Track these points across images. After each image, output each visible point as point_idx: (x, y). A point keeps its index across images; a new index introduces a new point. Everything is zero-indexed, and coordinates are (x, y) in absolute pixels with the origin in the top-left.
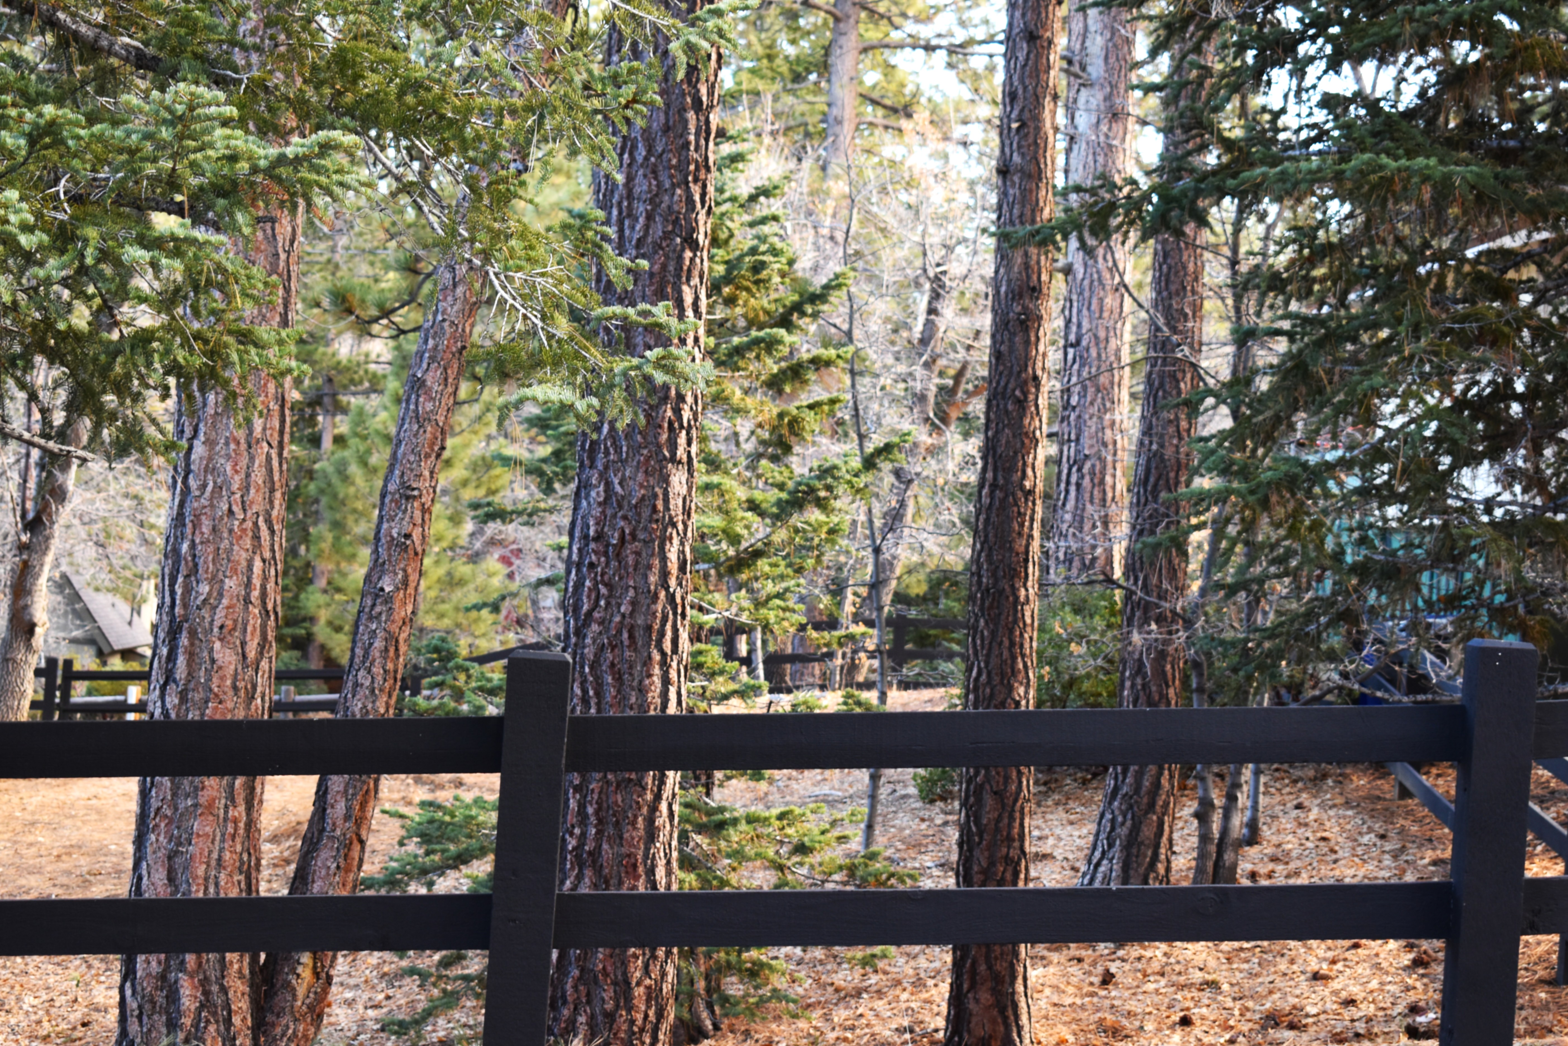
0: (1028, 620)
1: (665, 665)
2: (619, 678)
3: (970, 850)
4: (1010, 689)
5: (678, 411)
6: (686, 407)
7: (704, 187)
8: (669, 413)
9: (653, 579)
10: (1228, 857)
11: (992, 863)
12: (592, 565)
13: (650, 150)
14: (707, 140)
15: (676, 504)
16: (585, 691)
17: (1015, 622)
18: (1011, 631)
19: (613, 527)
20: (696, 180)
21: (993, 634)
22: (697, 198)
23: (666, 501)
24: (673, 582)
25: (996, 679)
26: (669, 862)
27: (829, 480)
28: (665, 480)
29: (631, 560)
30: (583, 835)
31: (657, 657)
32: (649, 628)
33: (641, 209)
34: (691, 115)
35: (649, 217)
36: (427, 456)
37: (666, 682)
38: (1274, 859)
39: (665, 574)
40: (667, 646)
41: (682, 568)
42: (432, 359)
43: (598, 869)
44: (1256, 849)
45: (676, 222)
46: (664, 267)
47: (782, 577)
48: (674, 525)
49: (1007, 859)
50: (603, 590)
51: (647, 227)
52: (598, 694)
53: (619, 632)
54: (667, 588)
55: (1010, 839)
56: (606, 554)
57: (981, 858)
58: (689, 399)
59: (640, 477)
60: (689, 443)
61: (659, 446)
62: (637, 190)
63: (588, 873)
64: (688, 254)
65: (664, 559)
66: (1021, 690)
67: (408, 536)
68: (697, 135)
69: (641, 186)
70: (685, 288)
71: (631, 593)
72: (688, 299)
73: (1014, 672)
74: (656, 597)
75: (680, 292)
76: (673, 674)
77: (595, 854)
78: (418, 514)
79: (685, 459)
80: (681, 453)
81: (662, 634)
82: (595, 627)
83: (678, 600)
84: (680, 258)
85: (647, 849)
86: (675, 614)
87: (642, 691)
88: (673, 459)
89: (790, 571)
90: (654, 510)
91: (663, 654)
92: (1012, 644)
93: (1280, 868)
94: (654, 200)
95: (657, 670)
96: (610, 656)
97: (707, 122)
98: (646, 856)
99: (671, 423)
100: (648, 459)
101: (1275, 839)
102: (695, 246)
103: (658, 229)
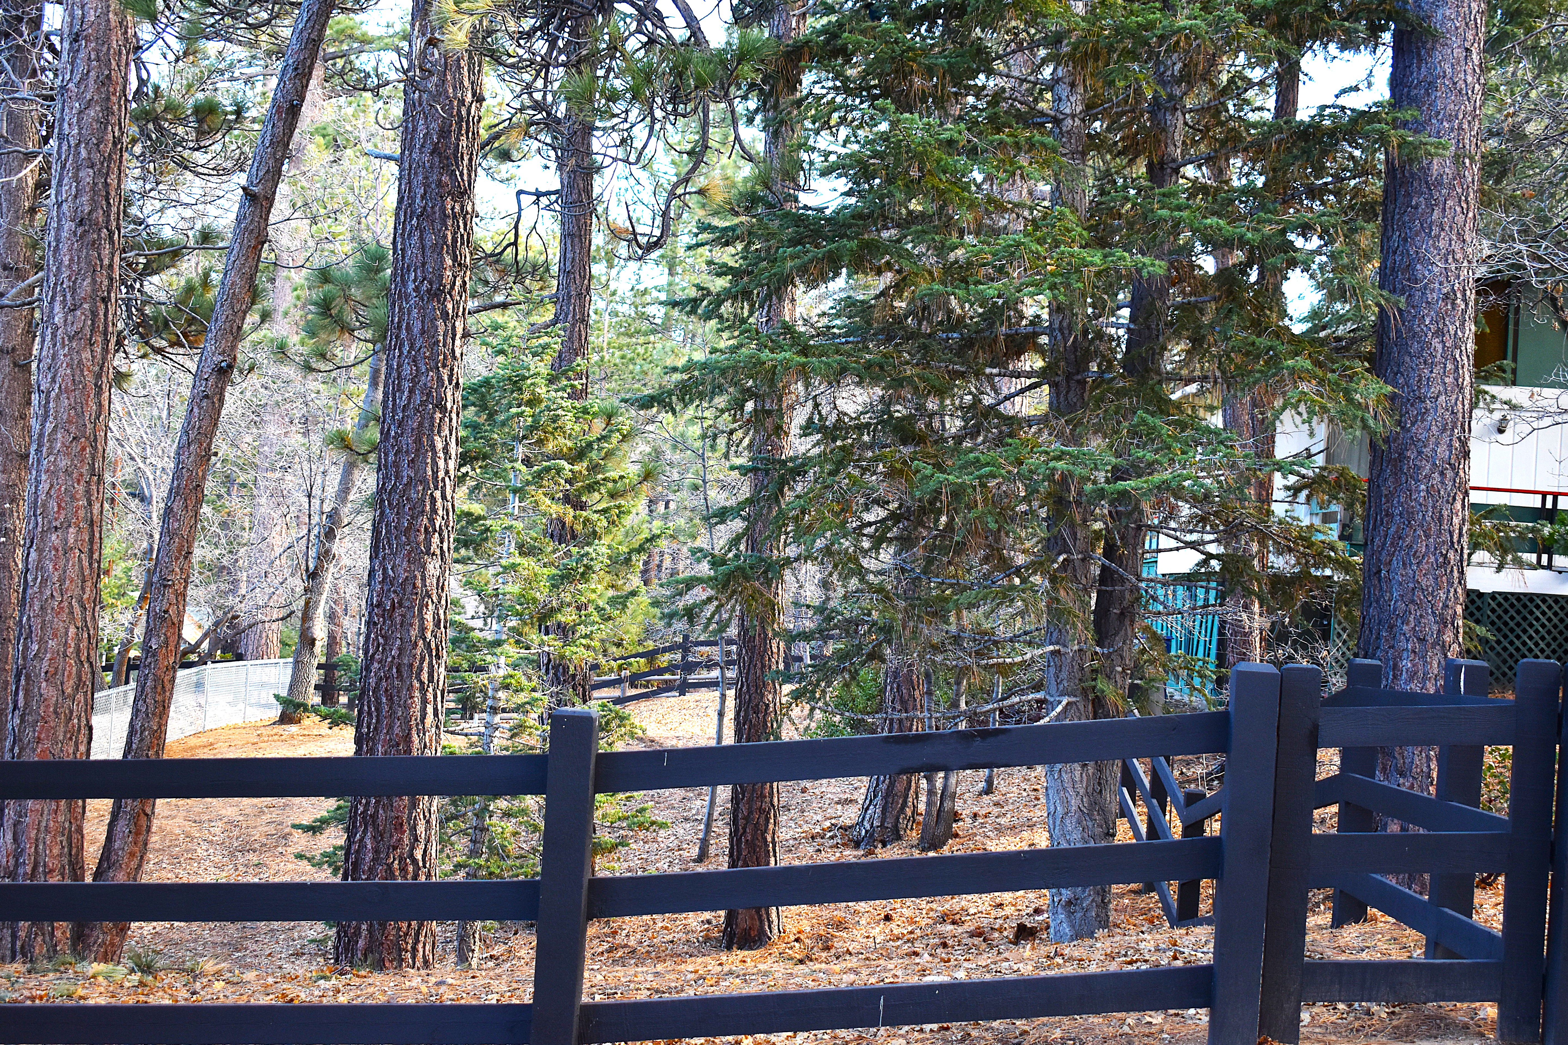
0: (775, 650)
1: (423, 690)
2: (390, 699)
3: (737, 804)
4: (763, 695)
5: (432, 521)
6: (439, 519)
7: (452, 370)
8: (425, 521)
9: (414, 633)
10: (947, 805)
11: (750, 812)
12: (375, 624)
13: (412, 347)
14: (453, 340)
15: (431, 582)
16: (369, 707)
17: (765, 651)
18: (763, 657)
19: (387, 597)
20: (444, 366)
21: (750, 658)
22: (446, 378)
23: (424, 579)
24: (428, 635)
25: (753, 689)
26: (428, 822)
27: (585, 562)
28: (424, 567)
29: (398, 620)
30: (368, 803)
31: (417, 685)
32: (411, 665)
33: (407, 385)
34: (440, 323)
35: (411, 391)
36: (177, 559)
37: (424, 702)
38: (997, 804)
39: (423, 629)
40: (425, 676)
41: (437, 624)
42: (177, 493)
43: (375, 826)
44: (991, 796)
45: (429, 394)
46: (421, 424)
47: (593, 623)
48: (430, 597)
49: (761, 810)
50: (381, 640)
51: (409, 398)
52: (377, 709)
53: (391, 668)
54: (424, 639)
55: (763, 796)
56: (383, 616)
57: (744, 809)
58: (440, 512)
59: (405, 564)
60: (442, 542)
61: (418, 544)
62: (404, 373)
63: (370, 829)
64: (438, 415)
65: (422, 620)
66: (770, 697)
67: (166, 612)
68: (445, 335)
69: (407, 370)
70: (437, 438)
71: (398, 642)
72: (439, 445)
73: (765, 685)
74: (416, 645)
75: (433, 441)
76: (430, 696)
77: (374, 816)
78: (173, 597)
79: (438, 552)
80: (434, 547)
81: (421, 669)
82: (376, 665)
83: (433, 646)
84: (432, 418)
85: (410, 813)
86: (431, 656)
87: (407, 707)
88: (428, 553)
89: (598, 619)
90: (414, 587)
91: (422, 683)
92: (763, 666)
93: (996, 811)
94: (415, 380)
95: (417, 693)
96: (384, 684)
97: (454, 327)
98: (410, 817)
99: (426, 529)
100: (410, 553)
101: (1004, 790)
102: (444, 409)
103: (418, 398)
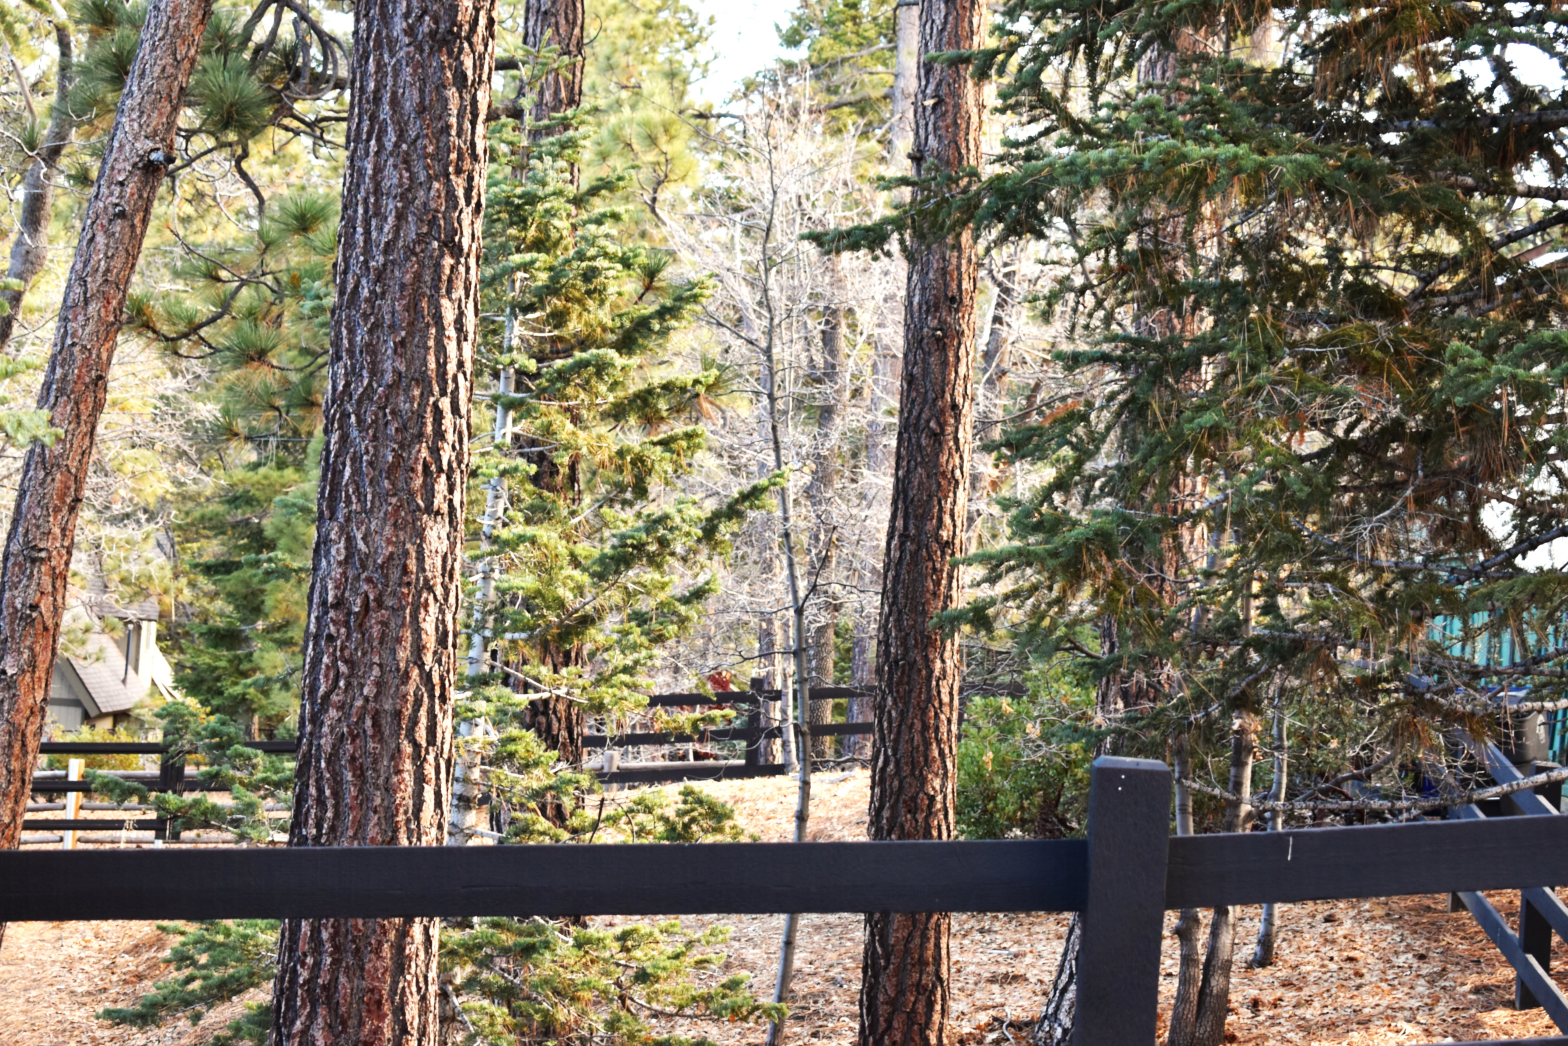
0: (946, 699)
1: (418, 759)
2: (360, 775)
3: (876, 976)
4: (923, 781)
5: (435, 452)
6: (447, 447)
7: (470, 179)
8: (424, 453)
9: (403, 654)
10: (1216, 982)
11: (901, 992)
12: (331, 638)
13: (401, 135)
14: (473, 123)
15: (433, 564)
16: (321, 791)
17: (929, 700)
18: (924, 712)
19: (355, 592)
20: (459, 171)
21: (902, 714)
22: (460, 193)
23: (421, 559)
24: (428, 659)
25: (906, 770)
26: (423, 999)
27: (661, 532)
28: (420, 534)
29: (376, 631)
30: (317, 964)
31: (407, 748)
32: (398, 714)
33: (391, 206)
34: (452, 93)
35: (401, 216)
36: (57, 510)
37: (420, 779)
38: (1287, 984)
39: (418, 649)
40: (421, 735)
41: (442, 641)
42: (61, 391)
43: (333, 1008)
44: (1270, 969)
45: (432, 223)
46: (418, 277)
47: (635, 647)
48: (431, 589)
49: (919, 987)
50: (343, 668)
51: (397, 229)
52: (335, 794)
53: (361, 719)
54: (421, 666)
55: (922, 963)
56: (347, 624)
57: (888, 986)
58: (450, 437)
59: (388, 530)
60: (451, 490)
61: (412, 494)
62: (386, 184)
63: (322, 1011)
64: (448, 261)
65: (418, 631)
66: (937, 783)
67: (34, 607)
68: (460, 116)
69: (391, 178)
70: (445, 302)
71: (376, 671)
72: (449, 314)
73: (928, 761)
74: (406, 676)
75: (438, 307)
76: (429, 770)
77: (330, 988)
78: (47, 581)
79: (445, 508)
80: (439, 501)
81: (414, 721)
82: (333, 713)
83: (436, 679)
84: (438, 266)
85: (395, 983)
86: (432, 697)
87: (389, 790)
88: (429, 509)
89: (644, 640)
90: (405, 571)
91: (416, 746)
92: (925, 727)
93: (1290, 995)
94: (406, 196)
95: (408, 765)
96: (349, 747)
97: (474, 102)
98: (393, 991)
99: (426, 466)
100: (397, 509)
101: (1293, 959)
102: (457, 251)
103: (411, 231)
